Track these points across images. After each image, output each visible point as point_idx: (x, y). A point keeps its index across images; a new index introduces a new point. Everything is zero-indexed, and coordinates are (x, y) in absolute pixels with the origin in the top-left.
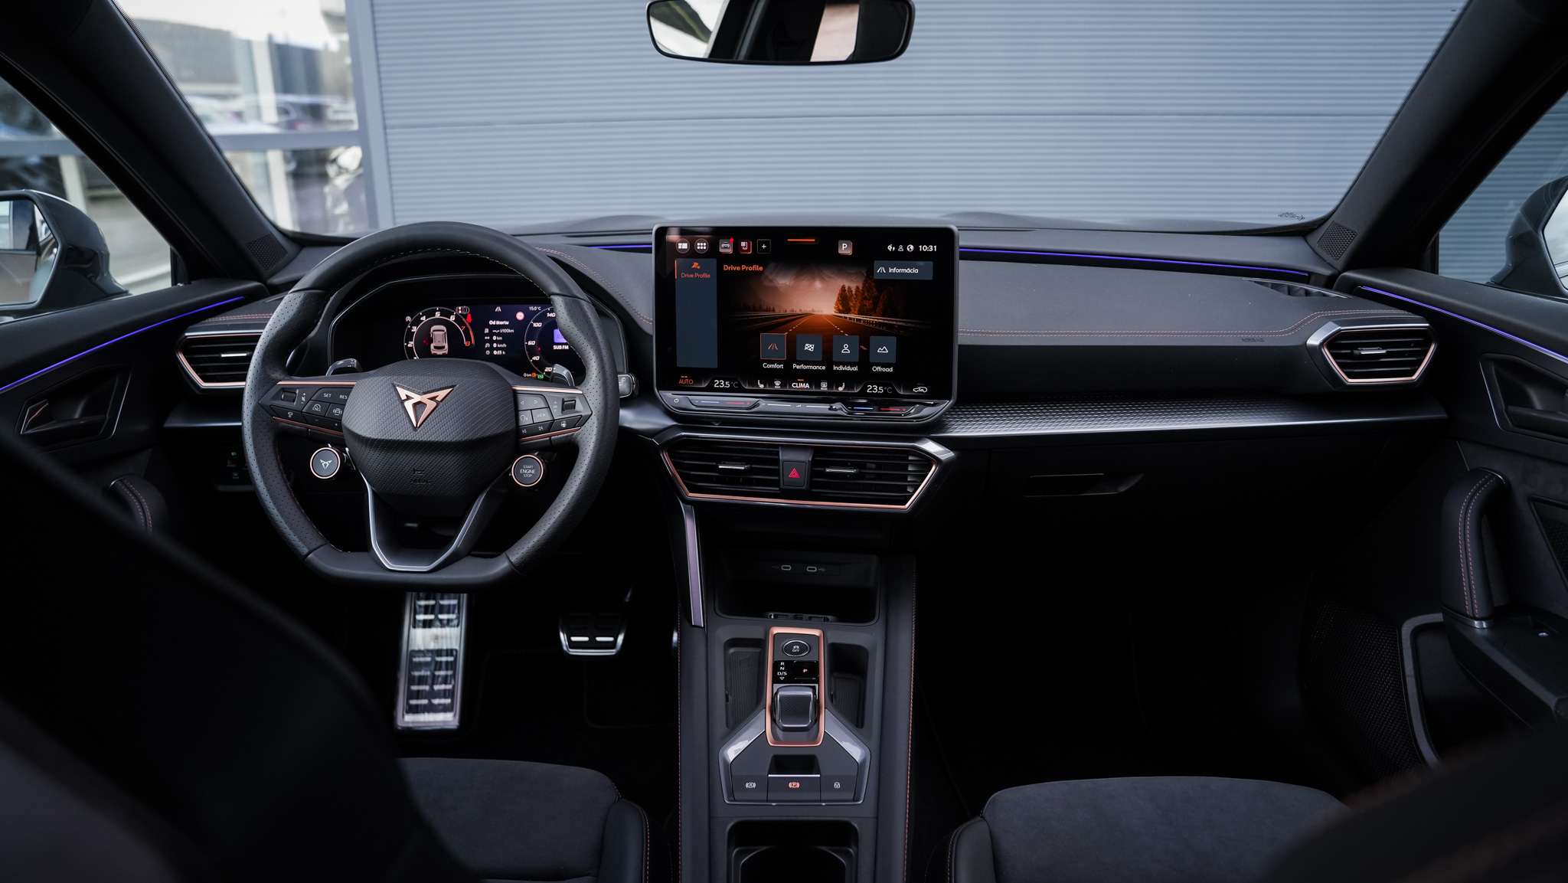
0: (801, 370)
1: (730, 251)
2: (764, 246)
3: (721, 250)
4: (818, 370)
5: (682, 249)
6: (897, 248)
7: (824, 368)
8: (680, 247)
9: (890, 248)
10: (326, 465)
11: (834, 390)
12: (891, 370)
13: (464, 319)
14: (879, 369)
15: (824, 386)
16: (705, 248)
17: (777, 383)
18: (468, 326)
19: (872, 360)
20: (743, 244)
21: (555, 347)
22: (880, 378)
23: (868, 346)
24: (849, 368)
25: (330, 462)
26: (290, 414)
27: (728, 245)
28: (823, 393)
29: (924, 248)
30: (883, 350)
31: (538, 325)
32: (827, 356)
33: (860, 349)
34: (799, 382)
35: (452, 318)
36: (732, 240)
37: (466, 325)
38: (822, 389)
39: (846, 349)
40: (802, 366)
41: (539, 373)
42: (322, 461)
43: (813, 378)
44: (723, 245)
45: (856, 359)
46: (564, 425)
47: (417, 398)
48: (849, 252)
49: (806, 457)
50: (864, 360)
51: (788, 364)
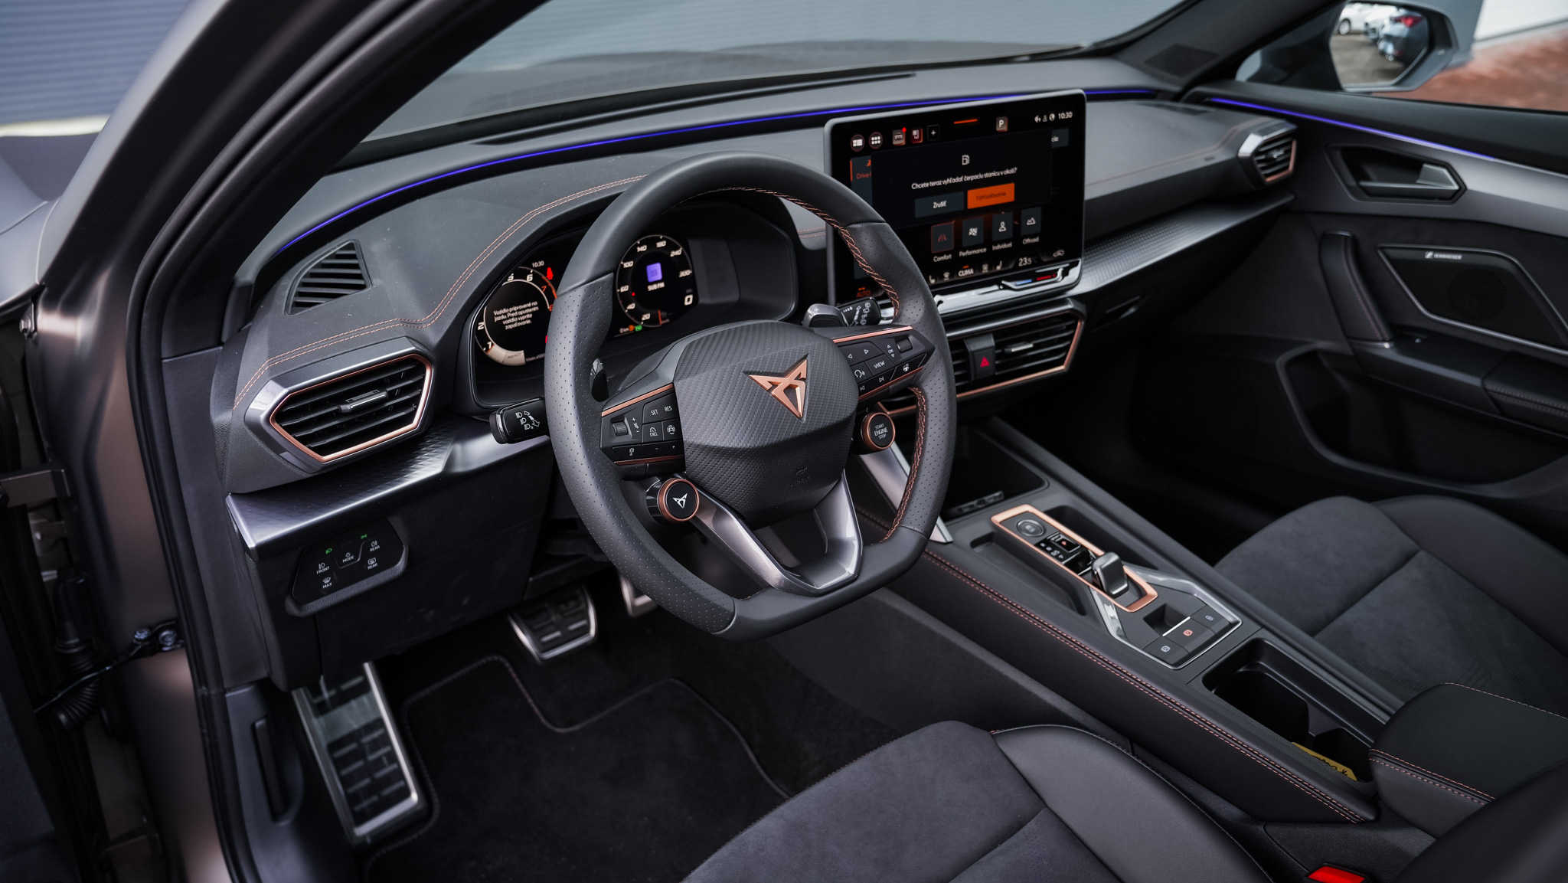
0: (967, 256)
1: (903, 142)
2: (933, 133)
3: (895, 143)
4: (981, 254)
5: (857, 147)
6: (1042, 118)
7: (985, 250)
8: (854, 145)
9: (1037, 119)
10: (681, 502)
11: (994, 271)
12: (1036, 240)
13: (543, 277)
14: (1028, 241)
15: (985, 268)
16: (879, 142)
17: (946, 275)
18: (550, 284)
19: (1023, 233)
20: (915, 133)
21: (651, 288)
22: (1028, 251)
23: (1019, 221)
24: (1005, 246)
25: (685, 496)
26: (632, 451)
27: (901, 136)
28: (986, 275)
29: (1062, 116)
30: (1031, 222)
31: (629, 264)
32: (988, 237)
33: (1014, 224)
34: (964, 270)
35: (529, 278)
36: (904, 130)
37: (546, 284)
38: (983, 272)
39: (1003, 228)
40: (968, 253)
41: (636, 325)
42: (675, 499)
43: (975, 262)
44: (896, 137)
45: (1011, 235)
46: (906, 369)
47: (783, 382)
48: (1005, 128)
49: (989, 342)
50: (1017, 233)
51: (955, 253)
